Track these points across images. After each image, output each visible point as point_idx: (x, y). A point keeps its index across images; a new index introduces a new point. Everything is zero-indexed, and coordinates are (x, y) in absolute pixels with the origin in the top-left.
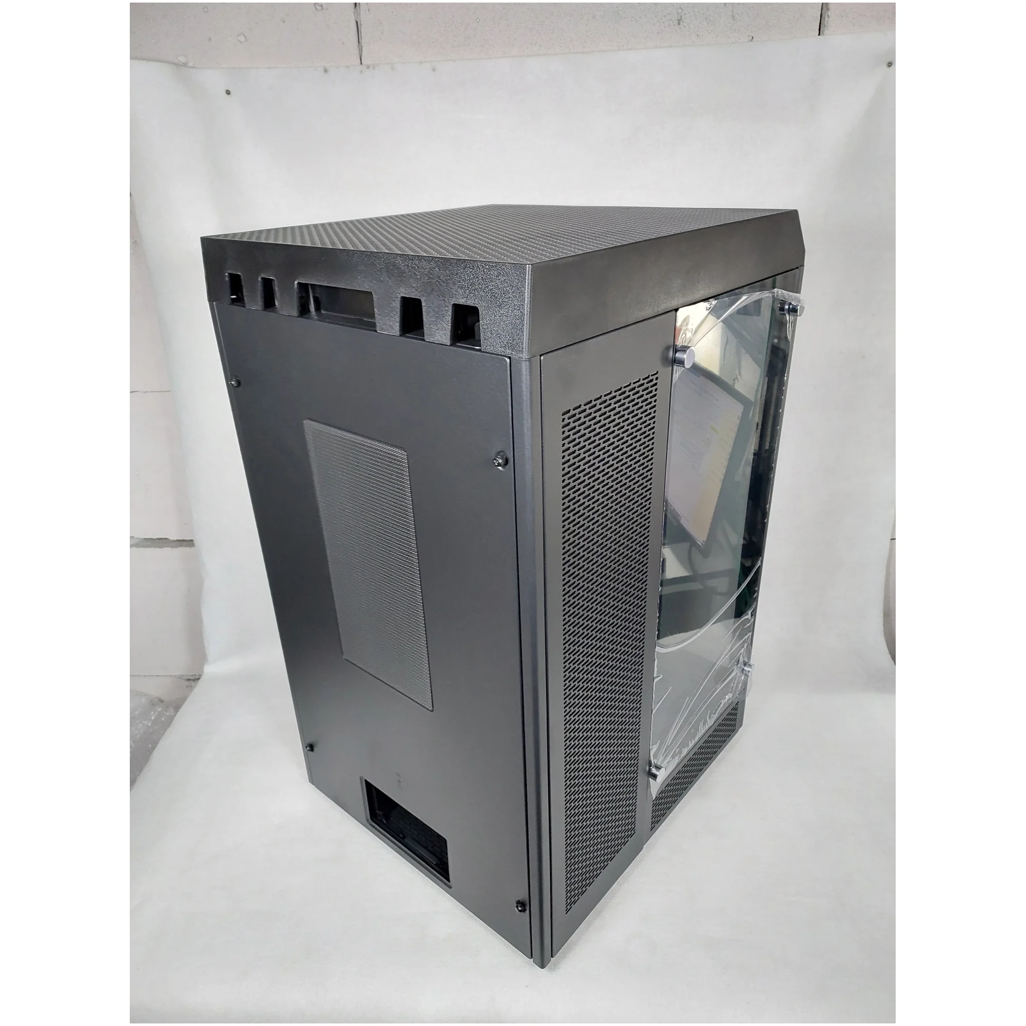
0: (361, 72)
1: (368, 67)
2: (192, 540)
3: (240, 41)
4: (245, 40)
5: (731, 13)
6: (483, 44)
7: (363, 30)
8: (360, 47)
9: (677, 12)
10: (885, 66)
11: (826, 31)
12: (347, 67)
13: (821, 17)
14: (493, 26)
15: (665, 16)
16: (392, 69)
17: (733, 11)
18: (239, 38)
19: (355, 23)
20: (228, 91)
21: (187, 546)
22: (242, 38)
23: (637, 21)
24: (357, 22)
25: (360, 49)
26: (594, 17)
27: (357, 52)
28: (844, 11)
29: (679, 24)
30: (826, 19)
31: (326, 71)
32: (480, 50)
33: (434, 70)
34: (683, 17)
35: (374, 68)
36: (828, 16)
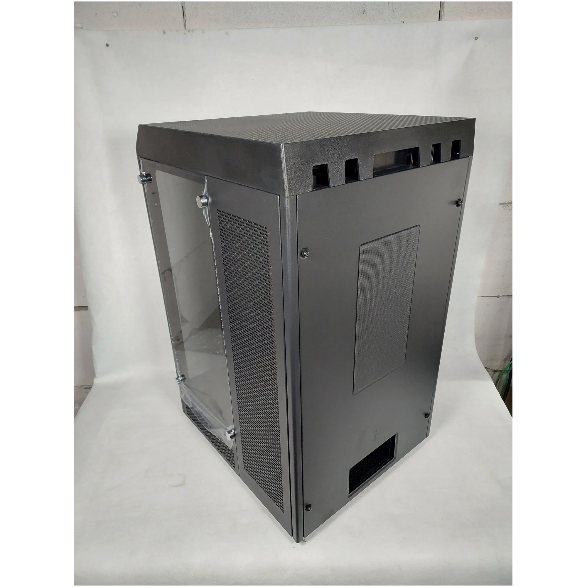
0: (185, 34)
1: (189, 31)
2: (87, 306)
3: (114, 16)
4: (117, 15)
5: (392, 8)
6: (255, 21)
7: (186, 12)
8: (185, 21)
9: (363, 7)
10: (474, 39)
11: (443, 19)
12: (177, 31)
13: (440, 12)
14: (261, 12)
15: (356, 9)
16: (203, 32)
17: (393, 7)
18: (113, 14)
19: (181, 7)
20: (107, 44)
21: (84, 310)
22: (115, 14)
23: (341, 11)
24: (183, 7)
25: (185, 22)
26: (317, 8)
27: (183, 24)
28: (452, 9)
29: (364, 13)
30: (443, 13)
31: (164, 32)
32: (254, 25)
33: (227, 34)
34: (366, 9)
35: (192, 32)
36: (444, 11)
